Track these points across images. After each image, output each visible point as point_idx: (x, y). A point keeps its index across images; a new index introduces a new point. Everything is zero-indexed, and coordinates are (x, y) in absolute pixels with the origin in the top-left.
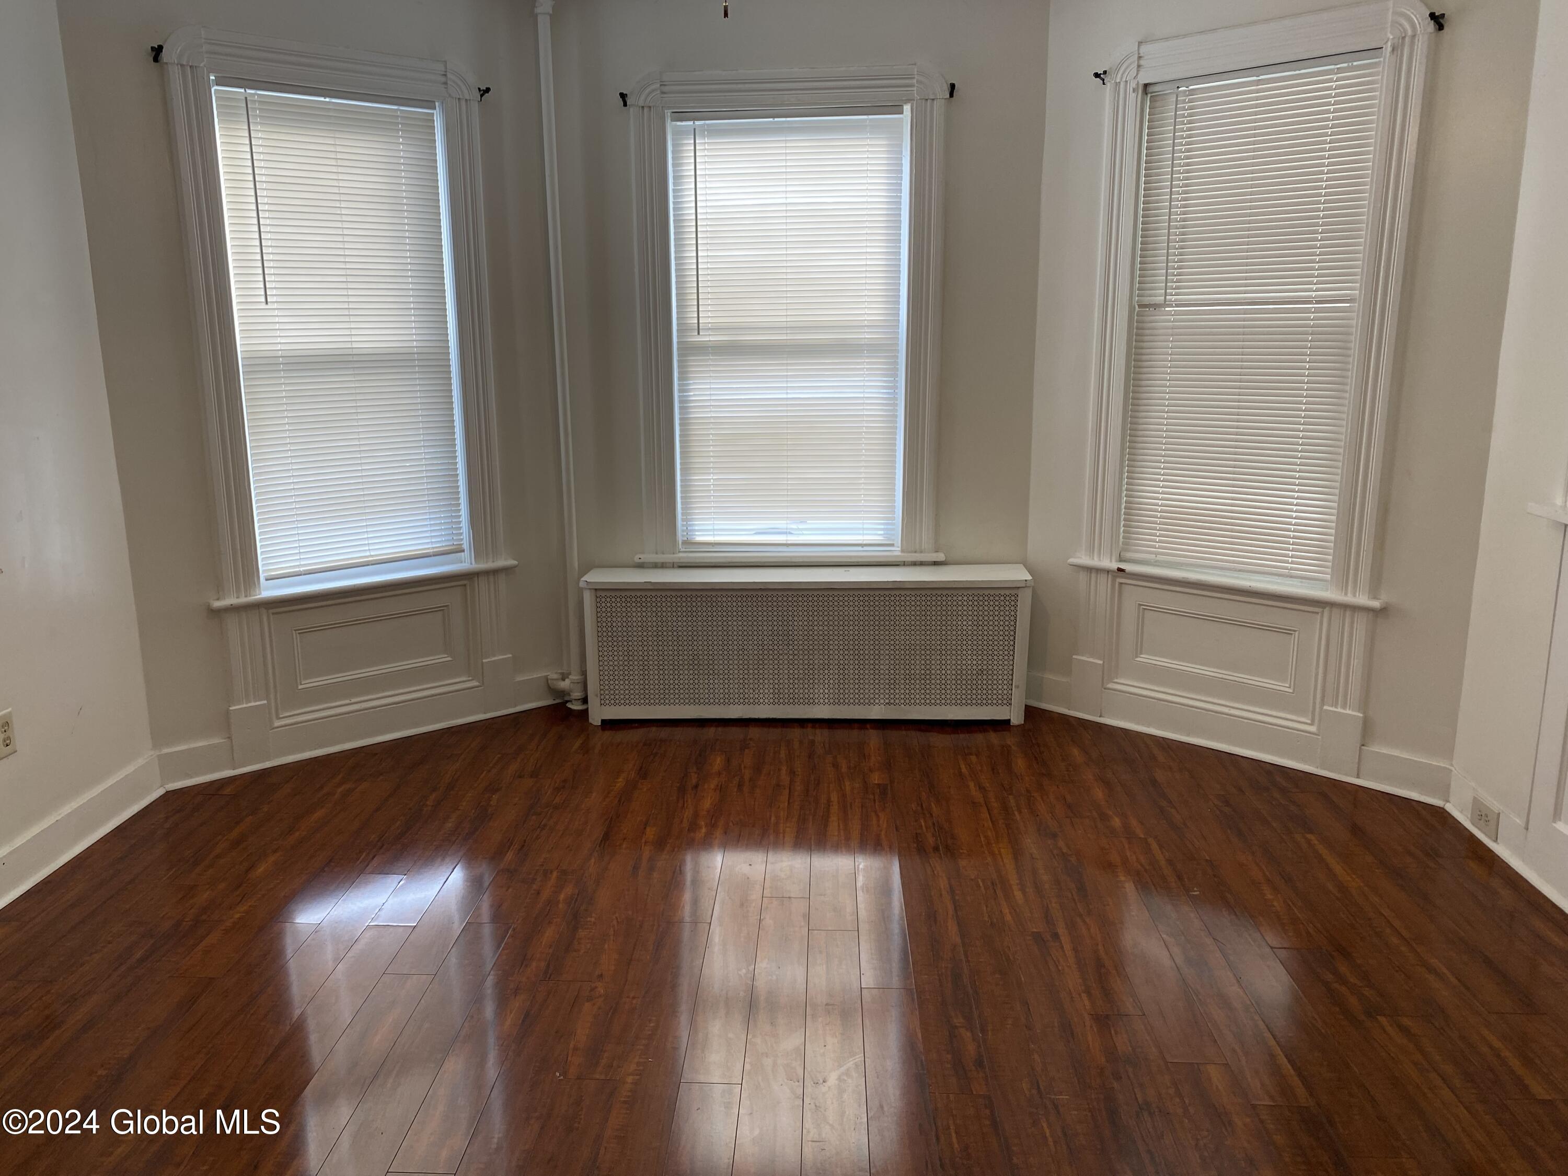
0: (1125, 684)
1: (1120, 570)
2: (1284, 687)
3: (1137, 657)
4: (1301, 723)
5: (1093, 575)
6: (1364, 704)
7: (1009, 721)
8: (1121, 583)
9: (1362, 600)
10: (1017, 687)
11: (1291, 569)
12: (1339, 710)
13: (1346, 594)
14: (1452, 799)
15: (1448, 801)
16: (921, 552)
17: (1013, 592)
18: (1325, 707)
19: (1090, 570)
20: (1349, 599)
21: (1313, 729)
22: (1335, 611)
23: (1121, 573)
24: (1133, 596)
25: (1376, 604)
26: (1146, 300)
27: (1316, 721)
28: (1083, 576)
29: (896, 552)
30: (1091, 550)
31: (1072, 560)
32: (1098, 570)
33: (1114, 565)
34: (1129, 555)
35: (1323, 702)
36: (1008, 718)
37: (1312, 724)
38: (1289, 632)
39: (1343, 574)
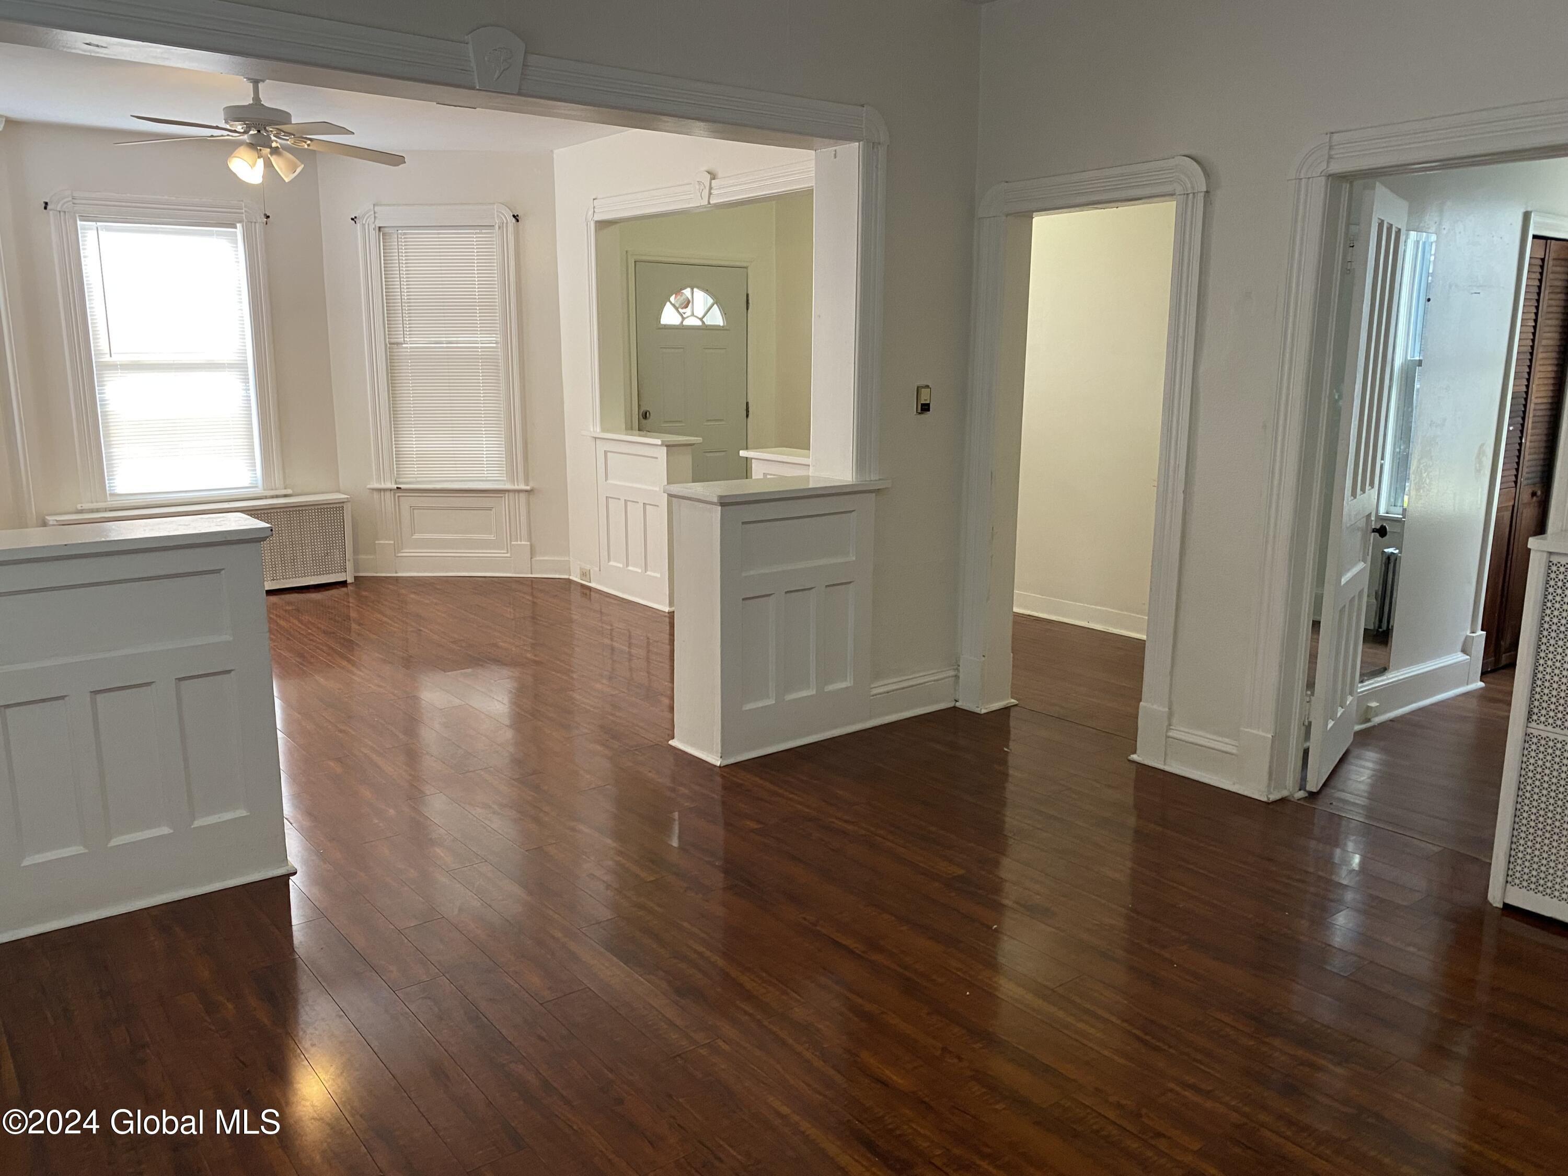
0: (406, 552)
1: (397, 488)
2: (492, 537)
3: (412, 536)
4: (502, 553)
5: (382, 493)
6: (530, 539)
7: (346, 581)
8: (399, 496)
9: (522, 487)
10: (349, 560)
11: (487, 477)
12: (519, 543)
13: (514, 485)
14: (572, 574)
15: (570, 575)
16: (276, 489)
17: (340, 505)
18: (513, 543)
19: (379, 490)
20: (516, 487)
21: (508, 555)
22: (511, 494)
23: (399, 491)
24: (407, 502)
25: (528, 488)
26: (393, 341)
27: (509, 550)
28: (376, 495)
29: (259, 491)
30: (379, 480)
31: (369, 486)
32: (385, 490)
33: (395, 486)
34: (401, 480)
35: (511, 541)
36: (345, 579)
37: (507, 553)
38: (490, 509)
39: (512, 477)
